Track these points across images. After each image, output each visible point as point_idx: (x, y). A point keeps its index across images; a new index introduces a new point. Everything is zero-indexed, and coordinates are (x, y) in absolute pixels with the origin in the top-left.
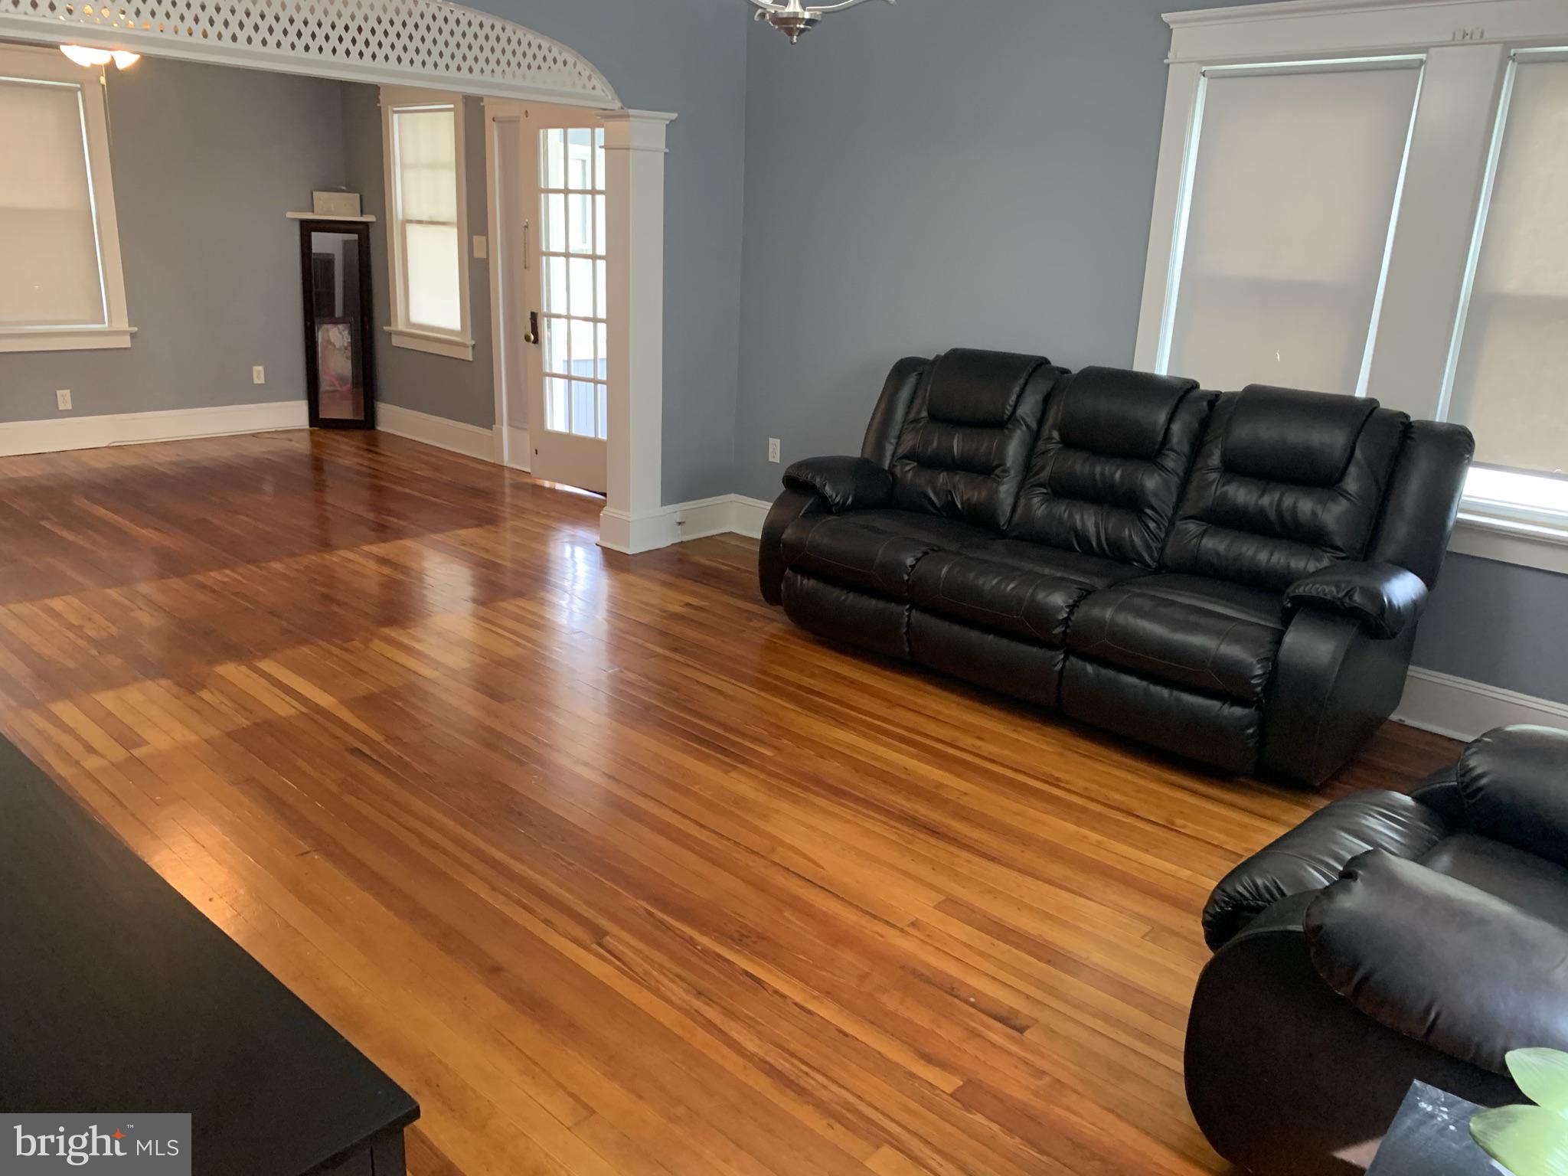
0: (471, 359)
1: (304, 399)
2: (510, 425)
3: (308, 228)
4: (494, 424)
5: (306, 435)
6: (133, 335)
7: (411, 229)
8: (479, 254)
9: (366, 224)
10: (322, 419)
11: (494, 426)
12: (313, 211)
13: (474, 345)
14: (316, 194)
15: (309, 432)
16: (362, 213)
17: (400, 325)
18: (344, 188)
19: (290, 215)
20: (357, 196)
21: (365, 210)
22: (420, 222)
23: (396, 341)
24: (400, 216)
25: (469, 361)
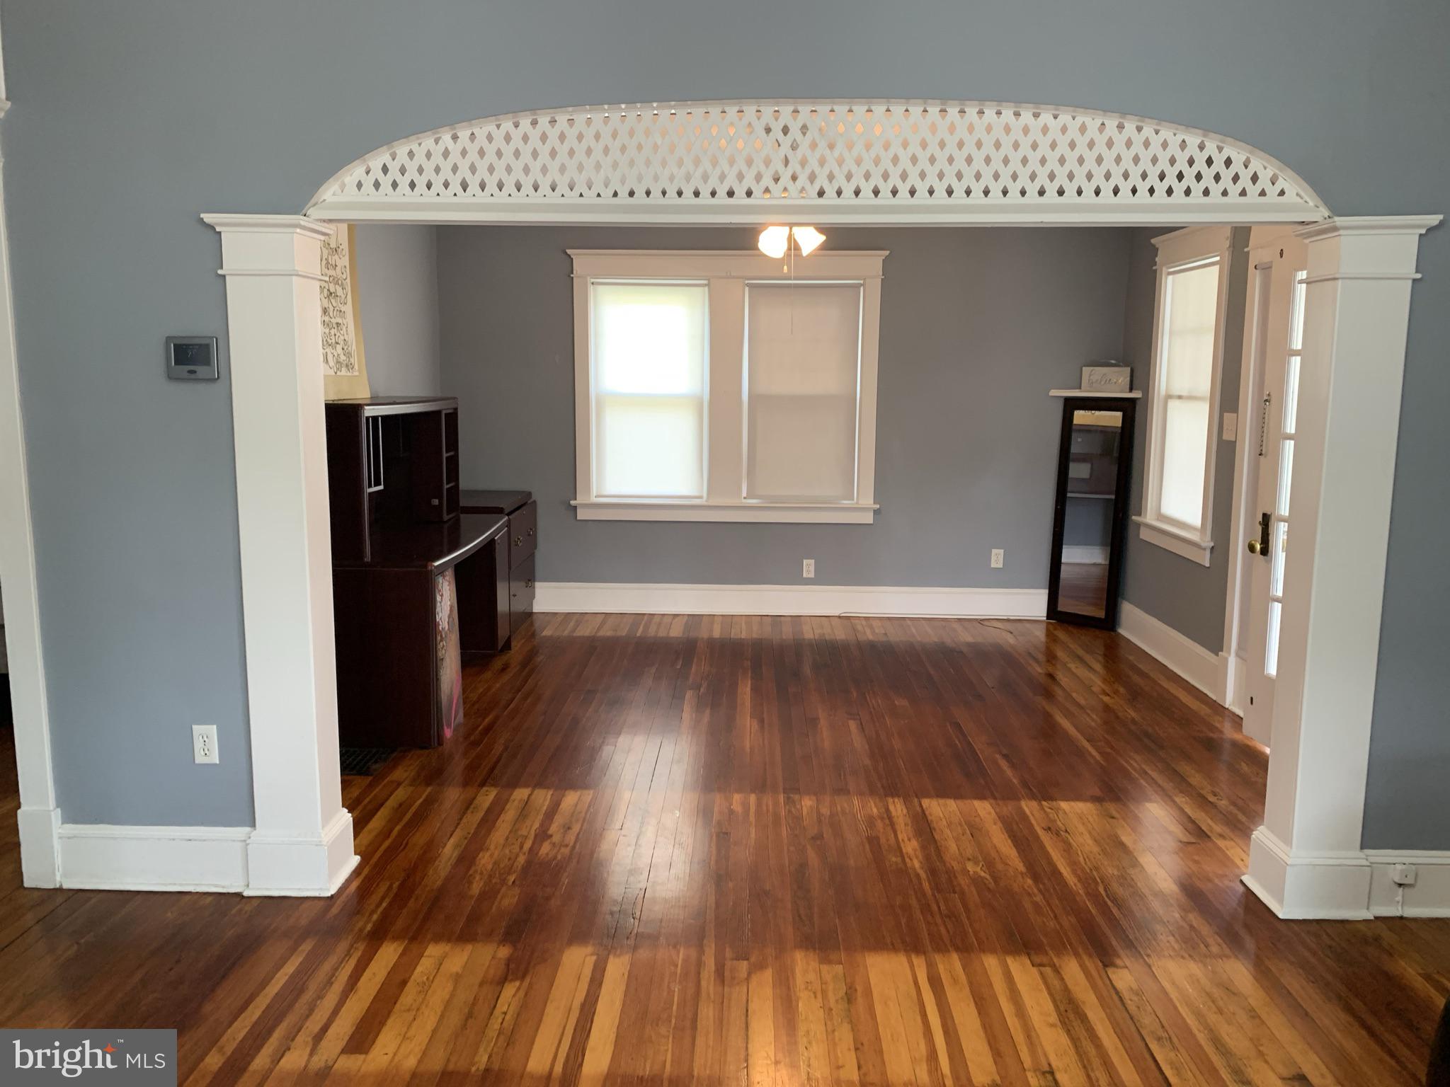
0: (1208, 565)
1: (1045, 588)
2: (1237, 655)
3: (1071, 405)
4: (1222, 651)
5: (1043, 626)
6: (876, 512)
7: (1173, 405)
8: (1227, 436)
9: (1133, 401)
10: (1060, 612)
11: (1220, 653)
12: (1080, 388)
13: (1213, 547)
14: (1086, 370)
15: (1045, 625)
16: (1131, 390)
17: (1149, 517)
18: (1113, 362)
19: (1054, 393)
20: (1128, 370)
21: (1134, 386)
22: (1180, 397)
23: (1145, 535)
24: (1163, 392)
25: (1204, 566)
